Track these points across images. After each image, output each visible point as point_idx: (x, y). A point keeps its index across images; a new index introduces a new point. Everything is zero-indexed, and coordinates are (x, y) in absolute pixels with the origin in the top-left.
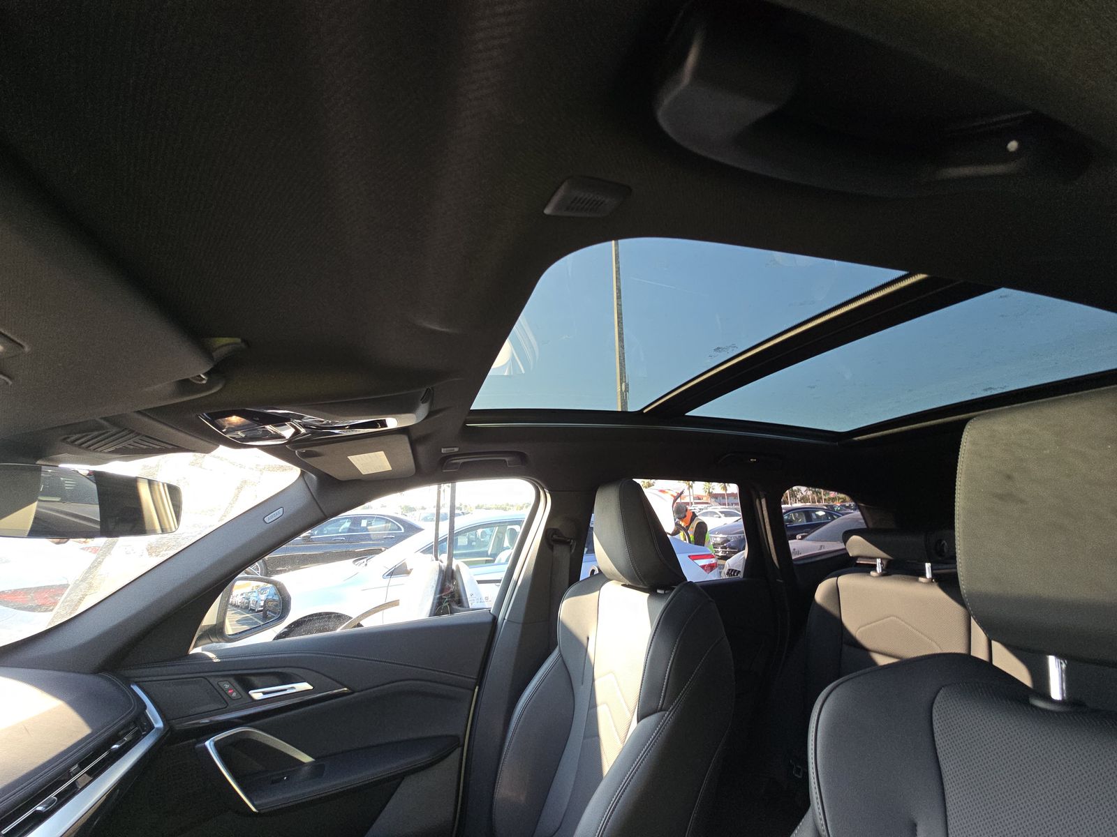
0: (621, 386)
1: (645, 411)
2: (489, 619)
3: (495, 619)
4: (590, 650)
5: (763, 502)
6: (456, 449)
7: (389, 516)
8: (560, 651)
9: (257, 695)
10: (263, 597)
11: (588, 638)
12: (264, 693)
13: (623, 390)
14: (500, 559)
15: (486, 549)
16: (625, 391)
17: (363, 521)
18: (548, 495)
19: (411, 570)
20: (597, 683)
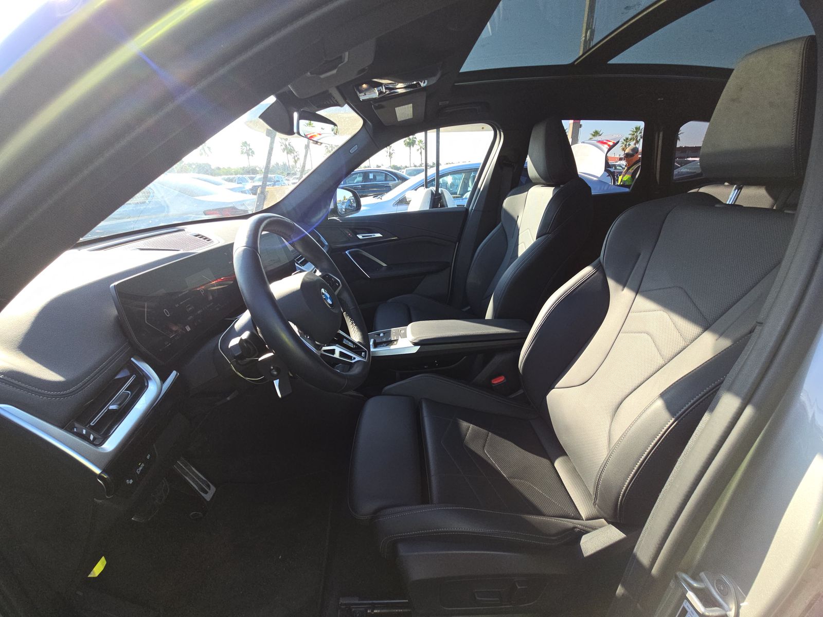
0: (586, 32)
1: (576, 63)
2: (464, 210)
3: (467, 210)
4: (519, 222)
5: (661, 135)
6: (448, 102)
7: (386, 171)
8: (502, 224)
9: (360, 237)
10: (344, 207)
11: (518, 217)
12: (363, 236)
13: (588, 38)
14: (466, 196)
15: (456, 191)
16: (589, 40)
17: (370, 174)
18: (502, 133)
19: (410, 201)
20: (520, 236)
